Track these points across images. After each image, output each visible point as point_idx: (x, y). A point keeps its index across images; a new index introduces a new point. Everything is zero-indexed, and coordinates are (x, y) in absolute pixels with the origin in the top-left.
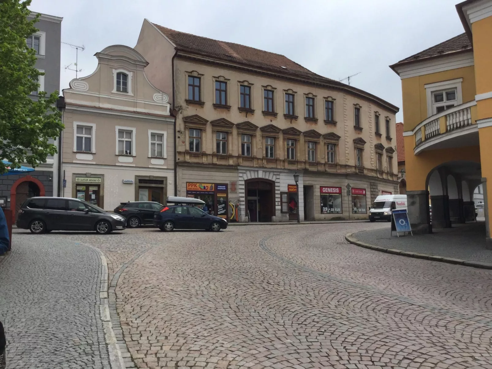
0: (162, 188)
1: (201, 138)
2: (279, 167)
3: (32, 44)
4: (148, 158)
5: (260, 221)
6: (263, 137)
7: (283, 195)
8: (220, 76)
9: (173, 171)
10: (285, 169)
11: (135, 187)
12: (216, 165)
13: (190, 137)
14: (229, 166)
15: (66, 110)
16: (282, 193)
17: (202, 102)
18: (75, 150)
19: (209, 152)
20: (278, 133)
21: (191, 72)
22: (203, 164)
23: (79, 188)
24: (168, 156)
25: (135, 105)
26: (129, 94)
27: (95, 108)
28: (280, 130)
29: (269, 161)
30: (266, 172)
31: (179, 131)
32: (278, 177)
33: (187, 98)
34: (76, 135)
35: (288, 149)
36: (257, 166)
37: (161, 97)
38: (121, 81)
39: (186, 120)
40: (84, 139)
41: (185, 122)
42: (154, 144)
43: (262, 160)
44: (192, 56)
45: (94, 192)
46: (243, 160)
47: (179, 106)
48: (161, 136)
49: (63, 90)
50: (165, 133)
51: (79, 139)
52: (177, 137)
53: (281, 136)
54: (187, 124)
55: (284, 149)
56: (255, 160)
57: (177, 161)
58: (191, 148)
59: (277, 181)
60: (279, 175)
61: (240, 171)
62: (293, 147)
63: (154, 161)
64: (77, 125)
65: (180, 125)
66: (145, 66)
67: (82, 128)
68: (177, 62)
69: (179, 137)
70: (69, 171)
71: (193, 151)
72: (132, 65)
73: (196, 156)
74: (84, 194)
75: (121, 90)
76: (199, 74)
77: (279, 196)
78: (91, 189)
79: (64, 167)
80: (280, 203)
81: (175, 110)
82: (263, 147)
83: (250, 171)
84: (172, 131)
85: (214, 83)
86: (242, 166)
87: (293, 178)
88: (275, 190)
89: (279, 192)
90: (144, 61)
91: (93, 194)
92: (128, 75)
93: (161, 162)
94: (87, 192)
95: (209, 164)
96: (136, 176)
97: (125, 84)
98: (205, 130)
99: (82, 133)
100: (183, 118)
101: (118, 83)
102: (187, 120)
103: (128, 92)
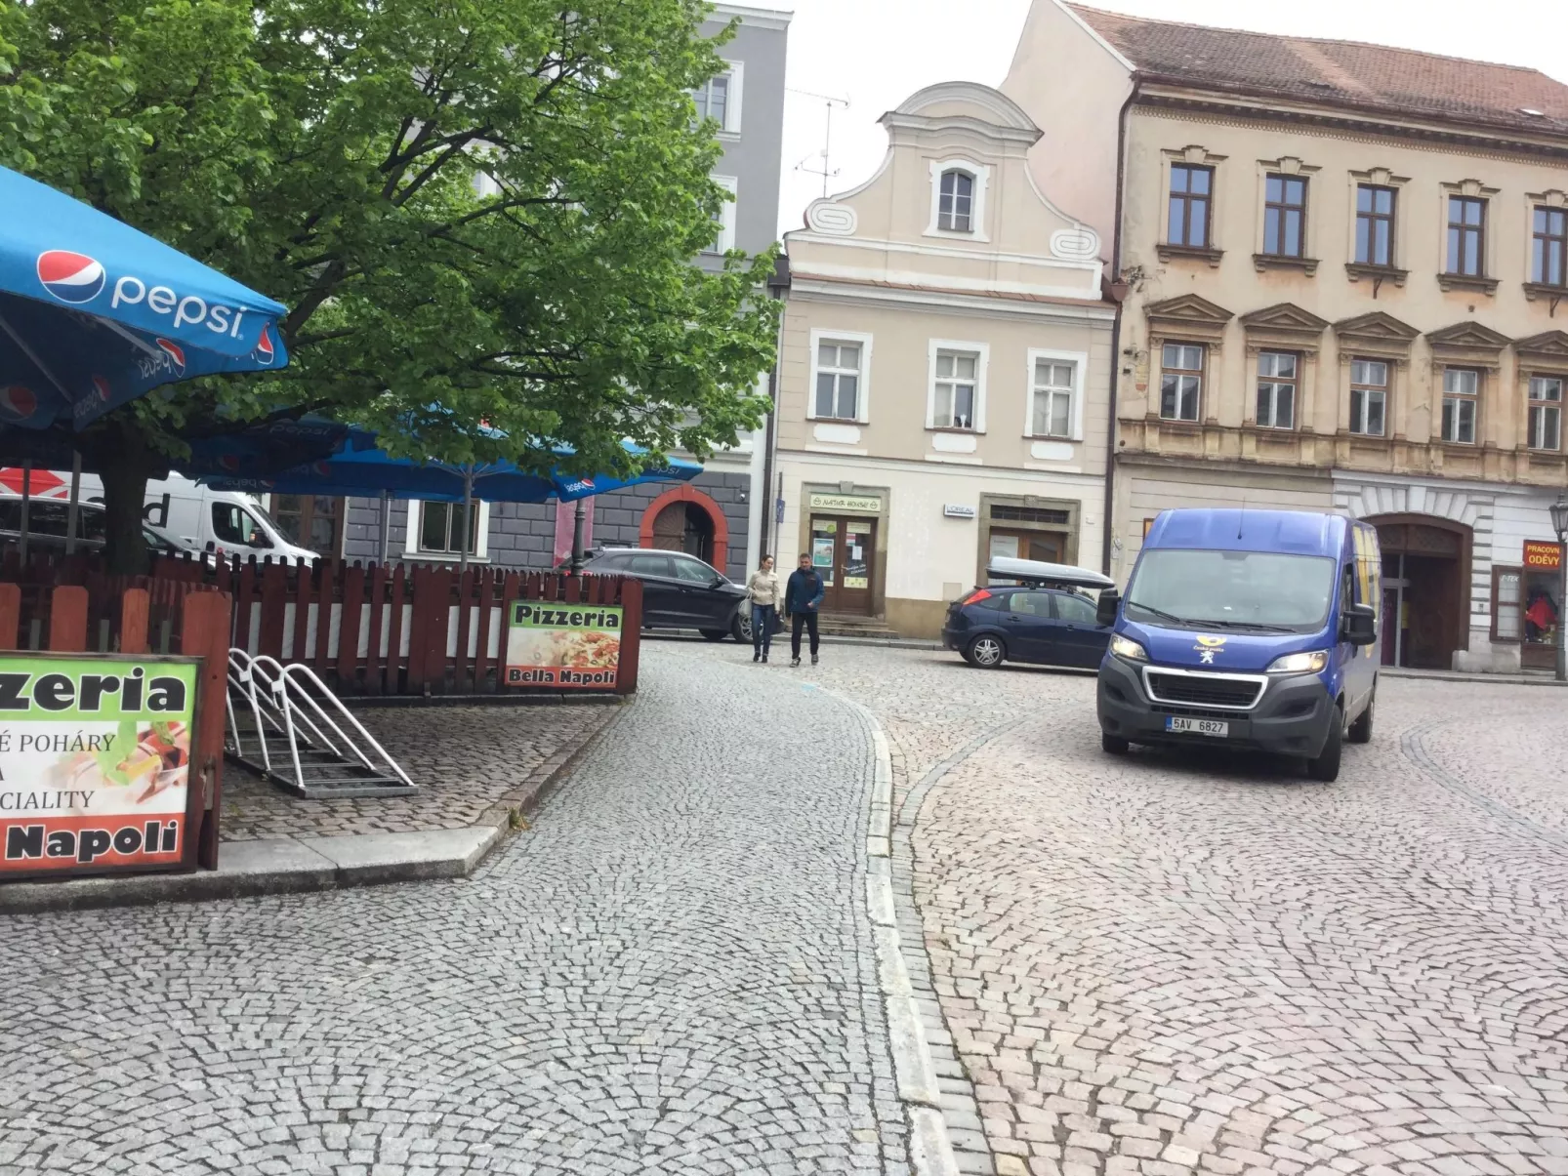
0: (1063, 536)
1: (1202, 373)
2: (1491, 476)
3: (706, 102)
4: (1024, 438)
5: (1405, 664)
6: (1435, 367)
7: (1503, 578)
8: (1284, 159)
9: (1103, 483)
10: (1515, 484)
11: (980, 530)
12: (1252, 463)
13: (1164, 370)
14: (1301, 467)
15: (791, 297)
16: (1498, 571)
17: (1214, 251)
18: (812, 415)
19: (1230, 418)
20: (1497, 351)
21: (1182, 152)
22: (1204, 459)
23: (819, 526)
24: (1085, 432)
25: (992, 269)
26: (974, 237)
27: (874, 285)
28: (1503, 340)
29: (1453, 454)
30: (1438, 491)
31: (1127, 352)
32: (1486, 511)
33: (1164, 241)
34: (816, 368)
35: (1533, 413)
36: (1407, 469)
37: (1076, 239)
38: (955, 195)
39: (1154, 311)
40: (837, 378)
41: (1151, 320)
42: (1045, 394)
43: (1428, 450)
44: (1190, 96)
45: (862, 539)
46: (1352, 448)
47: (1133, 268)
48: (1067, 369)
49: (785, 235)
50: (1081, 359)
51: (825, 380)
52: (1120, 371)
53: (1507, 363)
54: (1157, 328)
55: (1516, 412)
56: (1397, 449)
57: (1117, 449)
58: (1168, 408)
59: (1482, 524)
60: (1491, 504)
61: (1339, 487)
62: (1553, 404)
63: (1040, 449)
64: (821, 340)
65: (1134, 328)
66: (1031, 144)
67: (834, 348)
68: (1137, 121)
69: (1127, 371)
70: (793, 474)
71: (1173, 416)
72: (986, 140)
73: (1182, 432)
74: (832, 545)
75: (953, 226)
76: (1209, 156)
77: (1487, 579)
78: (853, 529)
79: (780, 463)
80: (1487, 606)
81: (1119, 280)
82: (1432, 405)
83: (1377, 486)
84: (1105, 352)
85: (1263, 182)
86: (1348, 470)
87: (1548, 516)
88: (1470, 557)
89: (1487, 566)
90: (1027, 127)
91: (857, 544)
92: (975, 176)
93: (1064, 451)
94: (839, 537)
95: (1228, 461)
96: (985, 496)
97: (965, 206)
98: (1218, 347)
99: (833, 363)
100: (1144, 308)
101: (945, 203)
102: (1157, 314)
103: (972, 232)
